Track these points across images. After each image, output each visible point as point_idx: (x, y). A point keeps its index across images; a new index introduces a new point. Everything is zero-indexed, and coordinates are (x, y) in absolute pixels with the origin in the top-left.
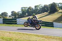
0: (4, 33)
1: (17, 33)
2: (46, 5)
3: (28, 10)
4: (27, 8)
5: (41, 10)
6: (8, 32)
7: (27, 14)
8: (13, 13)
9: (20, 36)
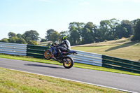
0: (27, 78)
1: (58, 80)
2: (127, 21)
3: (84, 29)
4: (84, 26)
5: (114, 32)
6: (36, 76)
7: (81, 38)
8: (52, 35)
9: (62, 88)
